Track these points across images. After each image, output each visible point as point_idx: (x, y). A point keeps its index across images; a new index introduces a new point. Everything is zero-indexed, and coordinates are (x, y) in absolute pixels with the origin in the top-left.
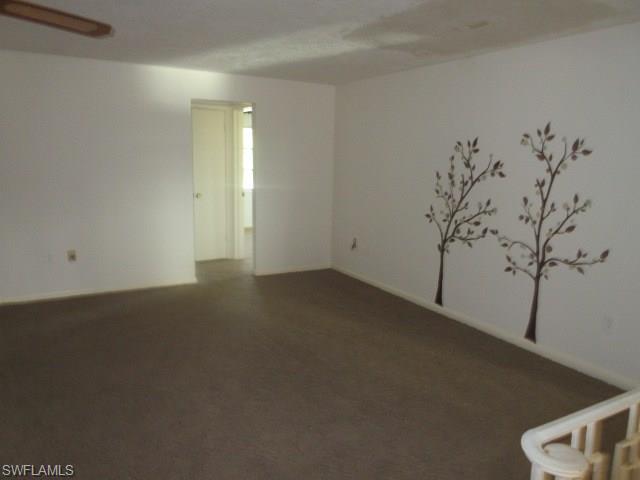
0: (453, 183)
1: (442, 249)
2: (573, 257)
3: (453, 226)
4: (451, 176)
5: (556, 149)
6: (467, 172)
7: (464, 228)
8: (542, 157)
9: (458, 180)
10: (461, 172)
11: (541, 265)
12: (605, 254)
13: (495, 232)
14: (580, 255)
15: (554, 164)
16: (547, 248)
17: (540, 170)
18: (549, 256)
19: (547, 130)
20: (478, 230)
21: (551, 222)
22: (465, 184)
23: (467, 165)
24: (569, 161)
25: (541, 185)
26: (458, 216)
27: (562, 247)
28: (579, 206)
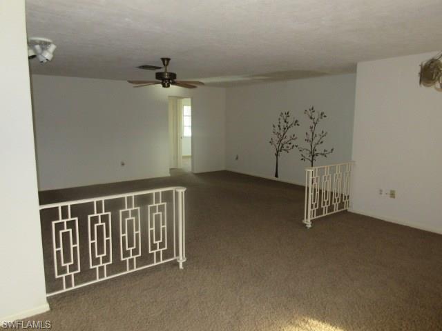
0: (280, 129)
1: (277, 155)
2: (323, 152)
3: (281, 145)
4: (279, 126)
5: (316, 115)
6: (286, 124)
7: (285, 146)
8: (311, 118)
9: (282, 127)
10: (283, 124)
11: (313, 156)
12: (332, 150)
13: (296, 146)
14: (325, 151)
15: (315, 120)
16: (315, 150)
17: (311, 123)
18: (315, 153)
19: (313, 109)
20: (291, 146)
21: (315, 141)
22: (285, 129)
23: (286, 122)
24: (320, 119)
25: (311, 128)
26: (283, 141)
27: (319, 149)
28: (324, 134)
